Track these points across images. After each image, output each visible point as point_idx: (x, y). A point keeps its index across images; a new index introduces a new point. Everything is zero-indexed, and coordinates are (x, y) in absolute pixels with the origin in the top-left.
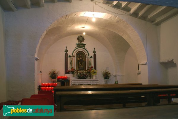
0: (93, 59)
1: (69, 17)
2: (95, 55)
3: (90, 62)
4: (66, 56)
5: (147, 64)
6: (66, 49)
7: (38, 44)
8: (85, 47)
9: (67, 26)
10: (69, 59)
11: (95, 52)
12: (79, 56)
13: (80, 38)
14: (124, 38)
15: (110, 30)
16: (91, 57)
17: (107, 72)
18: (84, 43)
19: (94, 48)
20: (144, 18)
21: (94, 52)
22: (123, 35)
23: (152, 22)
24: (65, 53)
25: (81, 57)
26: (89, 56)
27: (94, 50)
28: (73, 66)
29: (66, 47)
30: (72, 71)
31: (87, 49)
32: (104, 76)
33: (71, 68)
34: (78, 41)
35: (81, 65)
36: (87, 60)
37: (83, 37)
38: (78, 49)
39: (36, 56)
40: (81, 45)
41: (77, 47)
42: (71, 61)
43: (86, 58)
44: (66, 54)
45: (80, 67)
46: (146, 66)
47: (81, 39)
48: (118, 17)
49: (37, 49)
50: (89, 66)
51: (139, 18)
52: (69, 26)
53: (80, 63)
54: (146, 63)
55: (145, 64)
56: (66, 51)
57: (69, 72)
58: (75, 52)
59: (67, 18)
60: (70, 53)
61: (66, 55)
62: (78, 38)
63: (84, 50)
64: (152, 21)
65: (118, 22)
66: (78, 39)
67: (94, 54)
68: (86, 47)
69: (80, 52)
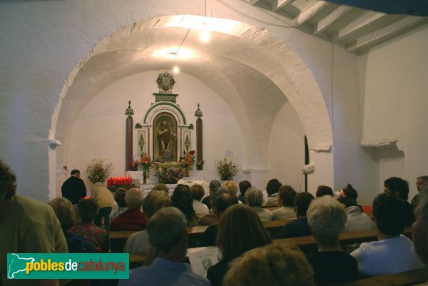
0: (194, 132)
1: (139, 29)
2: (199, 123)
3: (187, 139)
4: (130, 125)
5: (333, 150)
6: (130, 107)
7: (57, 102)
8: (175, 102)
9: (134, 51)
10: (135, 131)
11: (201, 115)
12: (162, 124)
13: (164, 79)
14: (275, 82)
15: (242, 62)
16: (191, 127)
17: (228, 163)
18: (174, 91)
19: (199, 105)
20: (329, 35)
21: (199, 114)
22: (272, 76)
23: (347, 46)
24: (127, 116)
25: (165, 128)
26: (185, 124)
27: (199, 109)
28: (145, 149)
29: (130, 103)
30: (143, 164)
31: (181, 108)
32: (221, 172)
33: (142, 156)
34: (159, 87)
35: (166, 148)
36: (182, 134)
37: (172, 76)
38: (159, 106)
39: (52, 137)
40: (167, 97)
41: (156, 101)
42: (142, 139)
43: (179, 130)
44: (129, 120)
45: (163, 152)
46: (330, 156)
47: (165, 81)
48: (265, 31)
49: (55, 116)
50: (184, 148)
51: (316, 36)
52: (139, 49)
53: (163, 143)
54: (331, 148)
55: (328, 151)
56: (130, 112)
57: (137, 165)
58: (152, 116)
59: (135, 30)
60: (138, 119)
61: (130, 122)
62: (159, 79)
63: (174, 108)
64: (347, 43)
65: (264, 43)
66: (159, 81)
67: (196, 118)
68: (179, 101)
69: (165, 115)
